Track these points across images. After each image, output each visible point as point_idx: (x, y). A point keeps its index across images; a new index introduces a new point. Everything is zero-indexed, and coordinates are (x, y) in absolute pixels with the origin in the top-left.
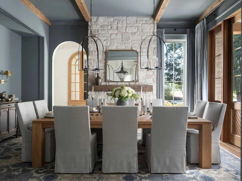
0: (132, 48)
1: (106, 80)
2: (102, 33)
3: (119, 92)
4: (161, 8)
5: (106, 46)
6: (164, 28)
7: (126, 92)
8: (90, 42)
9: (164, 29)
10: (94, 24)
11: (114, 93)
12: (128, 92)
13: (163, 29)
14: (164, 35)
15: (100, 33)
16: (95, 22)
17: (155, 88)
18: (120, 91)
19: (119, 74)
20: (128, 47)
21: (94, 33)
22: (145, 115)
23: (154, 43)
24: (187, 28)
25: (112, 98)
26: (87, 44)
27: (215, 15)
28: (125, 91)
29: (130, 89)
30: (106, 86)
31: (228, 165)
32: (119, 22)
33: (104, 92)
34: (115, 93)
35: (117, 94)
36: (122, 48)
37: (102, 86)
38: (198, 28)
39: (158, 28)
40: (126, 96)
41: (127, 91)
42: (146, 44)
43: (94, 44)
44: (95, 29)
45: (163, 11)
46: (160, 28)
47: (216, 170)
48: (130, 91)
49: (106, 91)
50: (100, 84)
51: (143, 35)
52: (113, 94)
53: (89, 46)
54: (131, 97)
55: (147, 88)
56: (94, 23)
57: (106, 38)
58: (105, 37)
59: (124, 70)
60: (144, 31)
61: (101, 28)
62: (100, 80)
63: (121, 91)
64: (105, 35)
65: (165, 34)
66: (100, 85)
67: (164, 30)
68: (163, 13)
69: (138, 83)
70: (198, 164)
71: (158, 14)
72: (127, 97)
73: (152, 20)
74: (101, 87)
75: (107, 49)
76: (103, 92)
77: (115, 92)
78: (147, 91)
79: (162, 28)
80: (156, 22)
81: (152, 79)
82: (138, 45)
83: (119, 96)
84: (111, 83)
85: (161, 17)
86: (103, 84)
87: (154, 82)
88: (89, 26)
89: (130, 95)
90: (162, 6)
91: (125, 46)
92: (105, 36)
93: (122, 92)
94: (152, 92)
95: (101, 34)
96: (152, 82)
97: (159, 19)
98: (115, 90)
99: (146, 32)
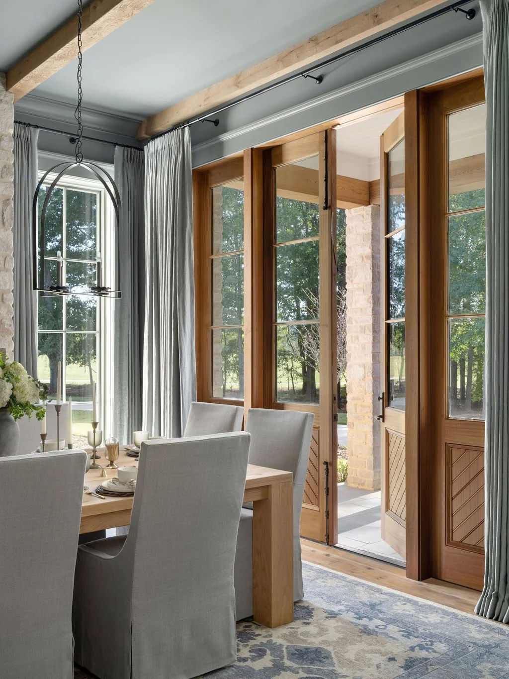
4: (56, 55)
6: (37, 127)
9: (38, 130)
13: (34, 131)
14: (37, 154)
24: (115, 144)
27: (216, 123)
31: (322, 598)
38: (157, 152)
39: (20, 123)
45: (58, 69)
46: (21, 123)
47: (309, 621)
65: (41, 151)
67: (36, 136)
68: (53, 73)
70: (252, 617)
71: (33, 71)
79: (30, 125)
80: (11, 97)
85: (38, 84)
90: (64, 48)
97: (28, 90)
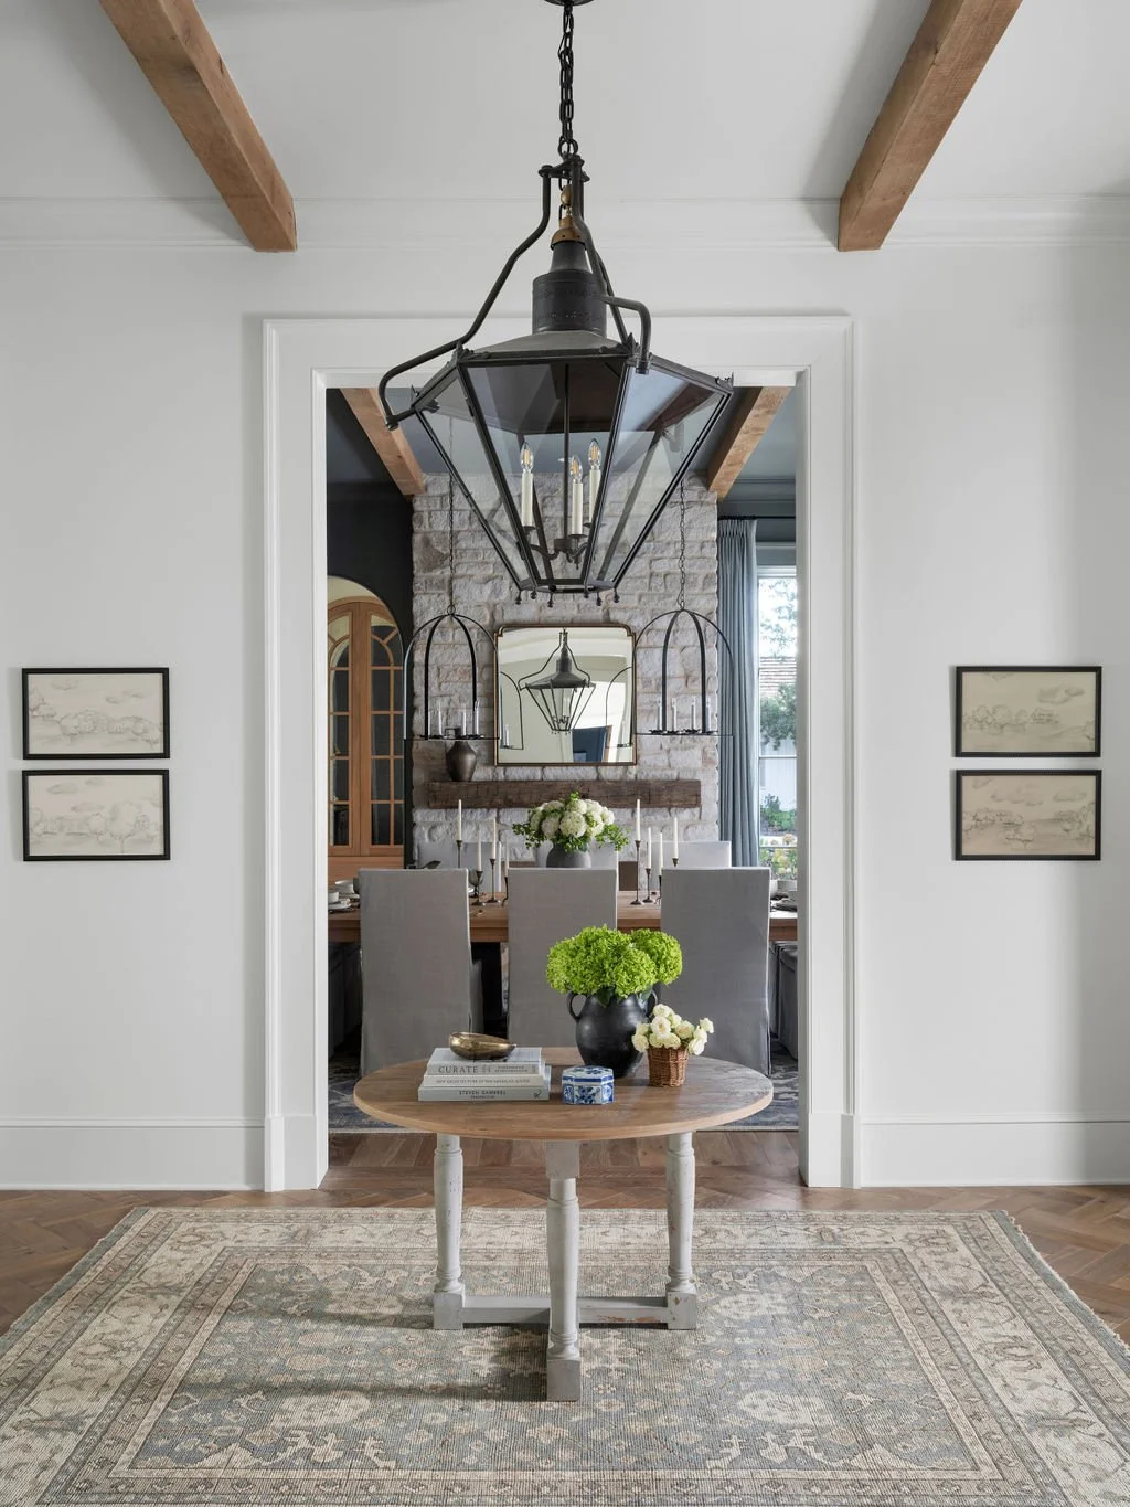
0: (608, 613)
1: (492, 760)
2: (473, 546)
3: (557, 820)
5: (495, 606)
6: (754, 518)
7: (583, 819)
8: (419, 589)
9: (755, 522)
10: (438, 506)
11: (537, 822)
12: (588, 819)
13: (751, 524)
14: (754, 546)
15: (464, 546)
16: (442, 496)
17: (711, 793)
18: (559, 816)
19: (547, 692)
20: (589, 609)
21: (440, 549)
22: (651, 901)
23: (705, 591)
25: (532, 840)
26: (408, 596)
28: (579, 818)
29: (595, 810)
30: (495, 783)
32: (552, 497)
33: (485, 810)
34: (540, 824)
35: (550, 826)
36: (564, 614)
37: (479, 783)
39: (726, 519)
40: (581, 833)
41: (584, 815)
42: (670, 596)
43: (439, 595)
44: (441, 528)
46: (732, 518)
48: (597, 817)
49: (493, 807)
50: (467, 776)
51: (659, 555)
52: (534, 825)
53: (416, 608)
54: (599, 838)
55: (675, 792)
56: (439, 502)
57: (491, 571)
58: (487, 563)
59: (574, 671)
60: (662, 538)
61: (471, 524)
62: (470, 759)
63: (563, 816)
64: (489, 557)
65: (757, 541)
66: (470, 780)
67: (753, 529)
69: (639, 771)
72: (585, 837)
73: (695, 487)
74: (472, 791)
75: (498, 618)
76: (479, 811)
77: (542, 819)
78: (677, 806)
79: (745, 518)
80: (712, 497)
81: (697, 753)
82: (636, 598)
83: (556, 834)
84: (515, 769)
86: (482, 774)
87: (706, 766)
88: (415, 515)
89: (597, 830)
91: (579, 606)
92: (486, 560)
93: (569, 821)
94: (696, 810)
95: (470, 553)
96: (700, 763)
98: (543, 811)
99: (668, 544)
